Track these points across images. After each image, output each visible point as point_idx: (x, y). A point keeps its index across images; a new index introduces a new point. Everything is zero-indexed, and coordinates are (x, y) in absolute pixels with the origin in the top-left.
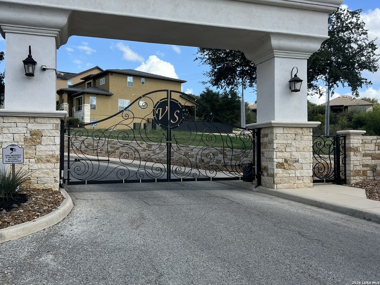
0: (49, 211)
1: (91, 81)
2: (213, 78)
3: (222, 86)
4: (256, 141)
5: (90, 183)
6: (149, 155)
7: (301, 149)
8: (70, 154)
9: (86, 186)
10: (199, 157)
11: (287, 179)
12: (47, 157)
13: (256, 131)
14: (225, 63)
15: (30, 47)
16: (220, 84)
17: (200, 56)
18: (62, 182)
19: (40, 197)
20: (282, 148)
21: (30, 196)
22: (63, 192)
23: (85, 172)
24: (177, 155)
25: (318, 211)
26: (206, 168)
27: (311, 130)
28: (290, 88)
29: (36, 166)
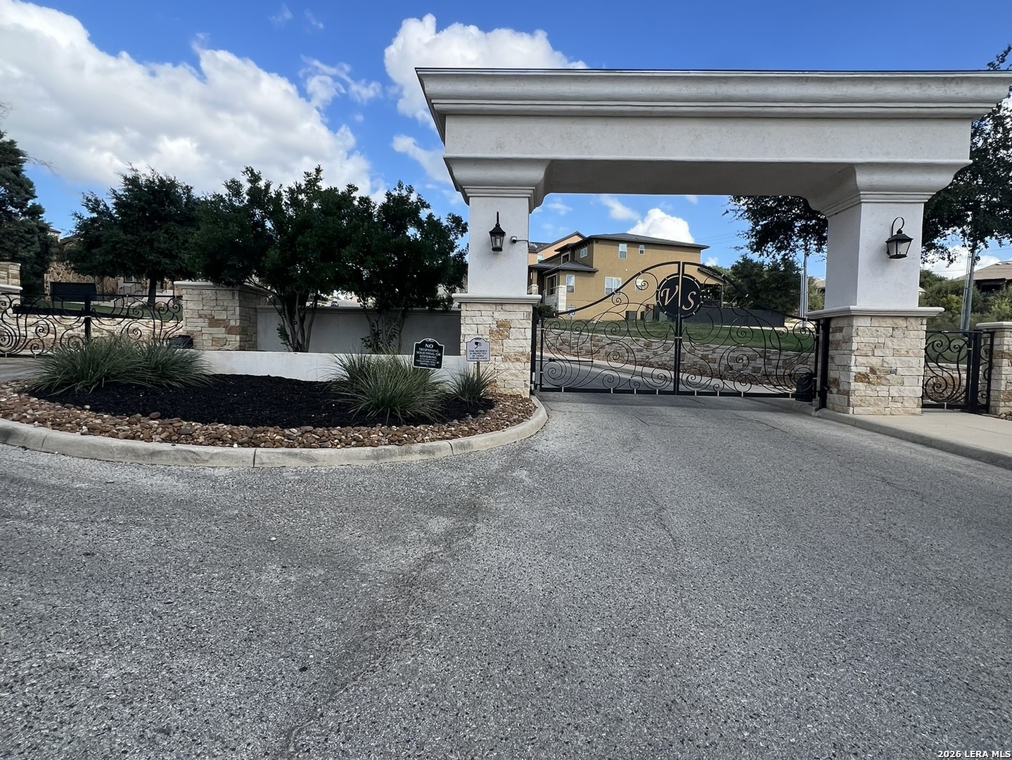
0: (520, 422)
1: (569, 253)
2: (754, 240)
3: (767, 252)
4: (821, 338)
5: (567, 390)
6: (648, 357)
7: (903, 352)
8: (544, 354)
9: (562, 395)
10: (724, 362)
11: (873, 400)
12: (516, 355)
13: (822, 322)
14: (775, 216)
15: (498, 213)
16: (764, 250)
17: (734, 208)
18: (533, 388)
19: (508, 403)
20: (867, 350)
21: (497, 402)
22: (535, 400)
23: (560, 377)
24: (690, 359)
25: (924, 452)
26: (734, 379)
27: (925, 322)
28: (888, 253)
29: (503, 366)
